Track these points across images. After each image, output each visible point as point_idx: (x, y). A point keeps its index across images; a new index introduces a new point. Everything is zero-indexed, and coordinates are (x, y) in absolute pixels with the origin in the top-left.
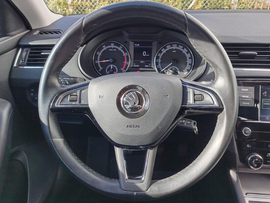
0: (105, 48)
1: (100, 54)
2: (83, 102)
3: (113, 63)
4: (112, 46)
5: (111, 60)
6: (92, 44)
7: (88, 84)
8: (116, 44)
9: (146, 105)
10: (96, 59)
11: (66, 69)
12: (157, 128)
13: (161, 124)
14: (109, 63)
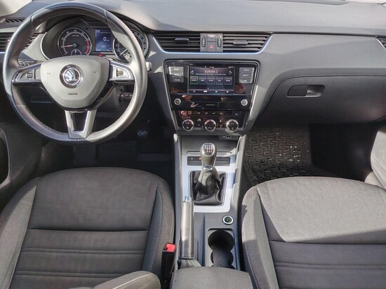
0: (68, 34)
1: (64, 39)
2: (37, 78)
3: (77, 47)
4: (75, 32)
5: (75, 45)
6: (53, 31)
7: (40, 65)
8: (78, 31)
9: (81, 79)
10: (61, 44)
11: (26, 51)
12: (90, 94)
13: (92, 92)
14: (73, 48)
